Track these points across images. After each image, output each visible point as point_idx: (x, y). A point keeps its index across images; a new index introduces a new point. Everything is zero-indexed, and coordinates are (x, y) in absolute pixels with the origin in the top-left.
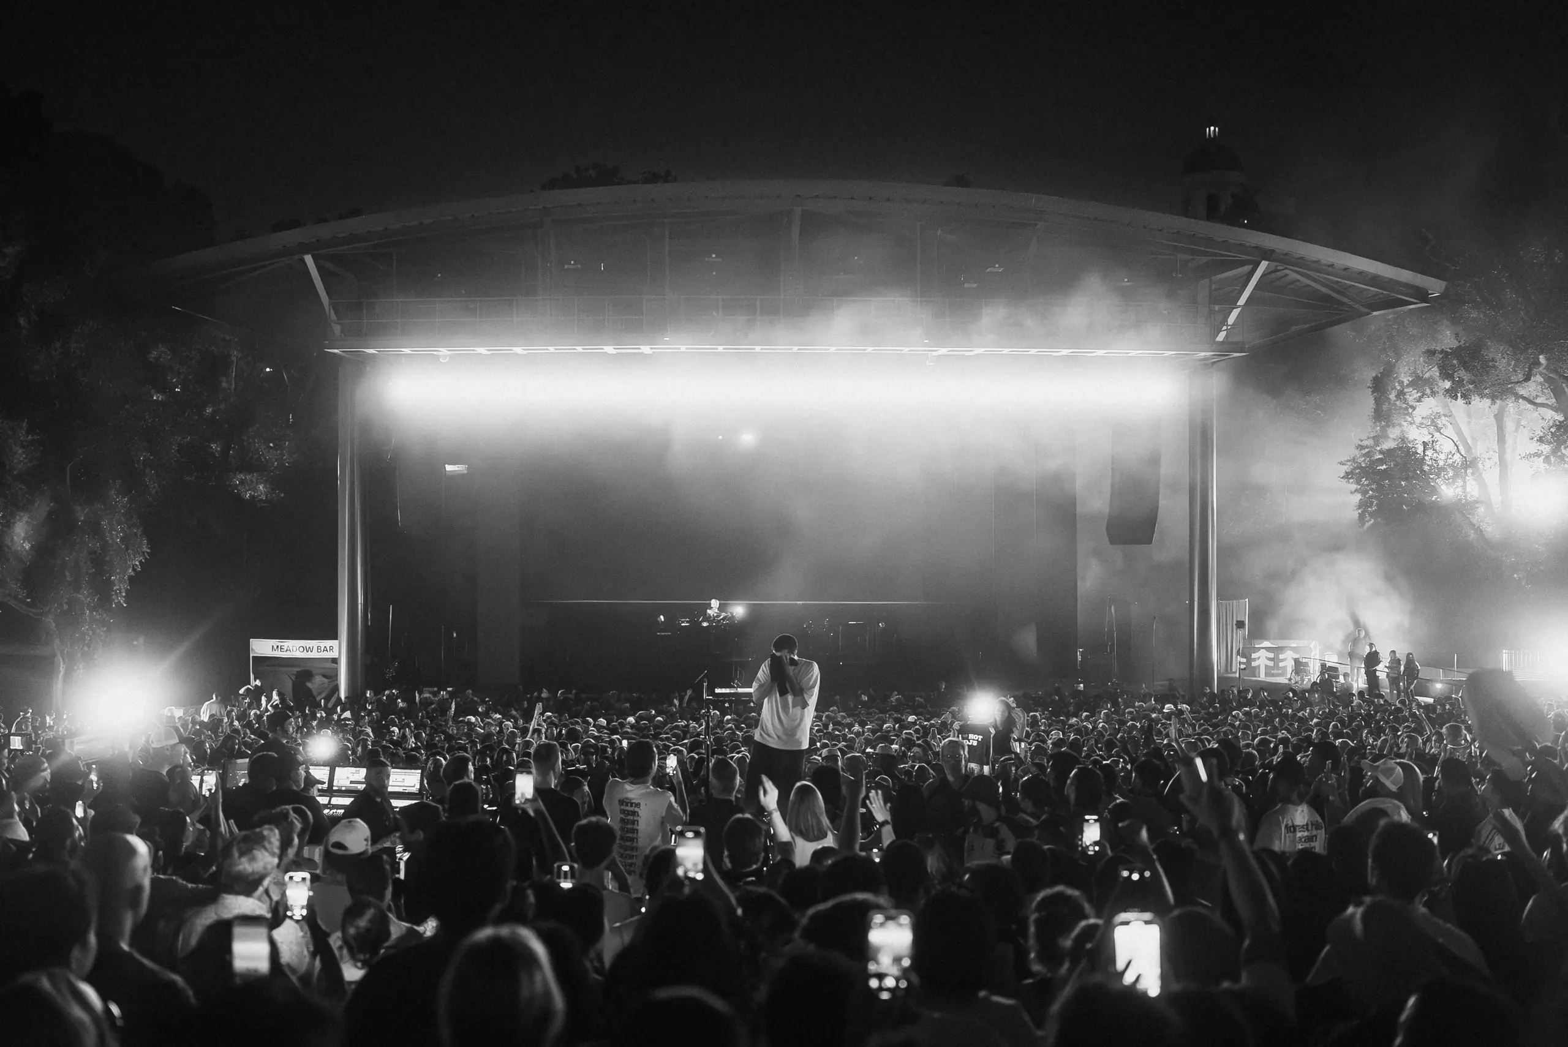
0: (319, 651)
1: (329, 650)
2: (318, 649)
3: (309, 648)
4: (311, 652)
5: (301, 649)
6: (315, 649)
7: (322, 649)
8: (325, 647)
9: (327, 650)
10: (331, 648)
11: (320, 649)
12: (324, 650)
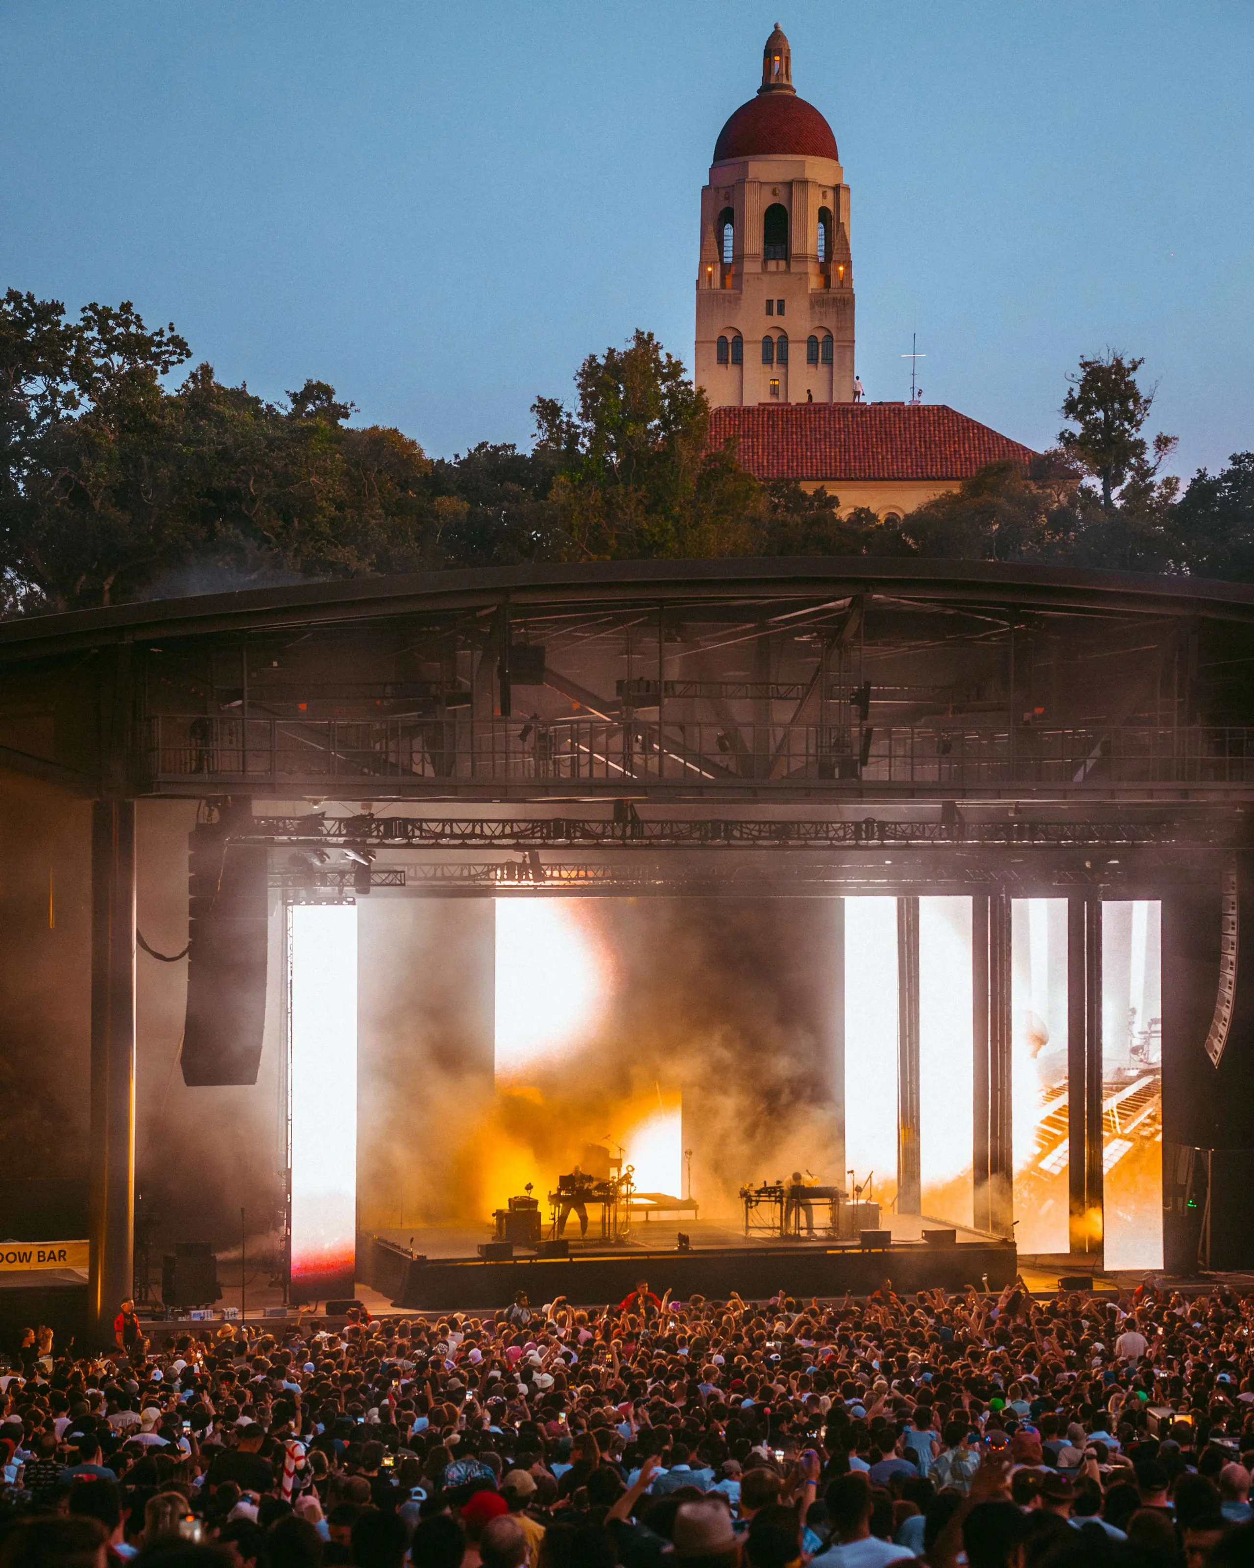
0: (41, 1259)
1: (57, 1258)
2: (39, 1256)
3: (25, 1254)
4: (28, 1261)
5: (11, 1258)
6: (34, 1258)
7: (47, 1256)
8: (52, 1252)
9: (54, 1258)
10: (62, 1254)
11: (43, 1256)
12: (49, 1258)
